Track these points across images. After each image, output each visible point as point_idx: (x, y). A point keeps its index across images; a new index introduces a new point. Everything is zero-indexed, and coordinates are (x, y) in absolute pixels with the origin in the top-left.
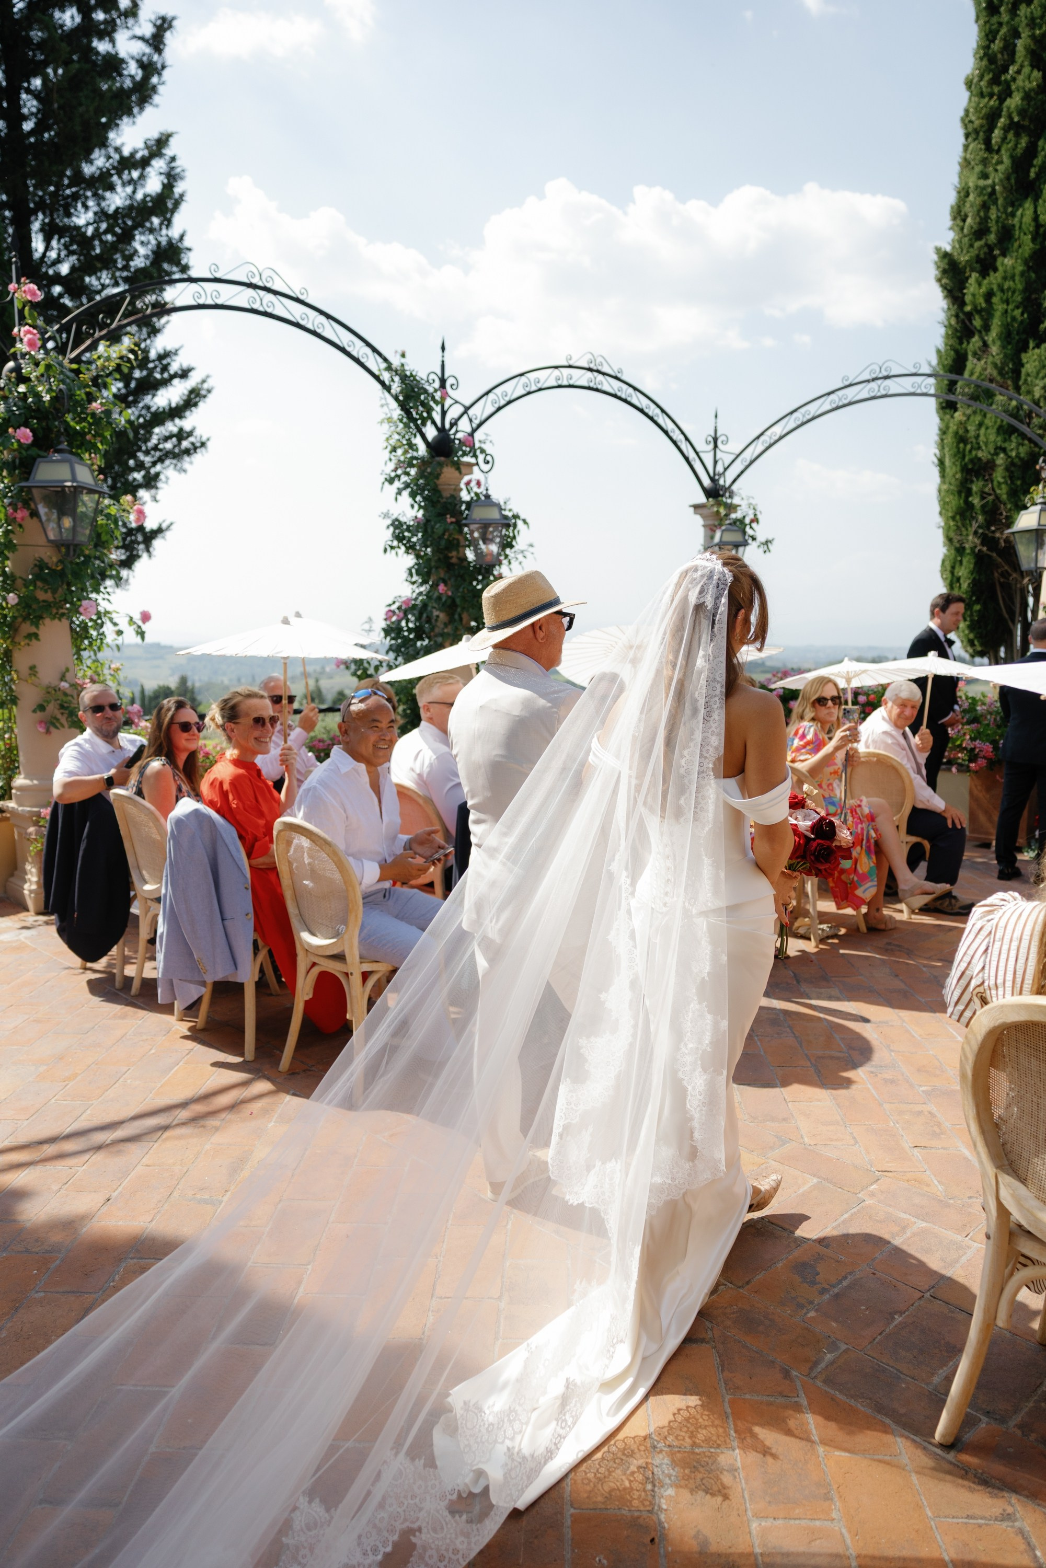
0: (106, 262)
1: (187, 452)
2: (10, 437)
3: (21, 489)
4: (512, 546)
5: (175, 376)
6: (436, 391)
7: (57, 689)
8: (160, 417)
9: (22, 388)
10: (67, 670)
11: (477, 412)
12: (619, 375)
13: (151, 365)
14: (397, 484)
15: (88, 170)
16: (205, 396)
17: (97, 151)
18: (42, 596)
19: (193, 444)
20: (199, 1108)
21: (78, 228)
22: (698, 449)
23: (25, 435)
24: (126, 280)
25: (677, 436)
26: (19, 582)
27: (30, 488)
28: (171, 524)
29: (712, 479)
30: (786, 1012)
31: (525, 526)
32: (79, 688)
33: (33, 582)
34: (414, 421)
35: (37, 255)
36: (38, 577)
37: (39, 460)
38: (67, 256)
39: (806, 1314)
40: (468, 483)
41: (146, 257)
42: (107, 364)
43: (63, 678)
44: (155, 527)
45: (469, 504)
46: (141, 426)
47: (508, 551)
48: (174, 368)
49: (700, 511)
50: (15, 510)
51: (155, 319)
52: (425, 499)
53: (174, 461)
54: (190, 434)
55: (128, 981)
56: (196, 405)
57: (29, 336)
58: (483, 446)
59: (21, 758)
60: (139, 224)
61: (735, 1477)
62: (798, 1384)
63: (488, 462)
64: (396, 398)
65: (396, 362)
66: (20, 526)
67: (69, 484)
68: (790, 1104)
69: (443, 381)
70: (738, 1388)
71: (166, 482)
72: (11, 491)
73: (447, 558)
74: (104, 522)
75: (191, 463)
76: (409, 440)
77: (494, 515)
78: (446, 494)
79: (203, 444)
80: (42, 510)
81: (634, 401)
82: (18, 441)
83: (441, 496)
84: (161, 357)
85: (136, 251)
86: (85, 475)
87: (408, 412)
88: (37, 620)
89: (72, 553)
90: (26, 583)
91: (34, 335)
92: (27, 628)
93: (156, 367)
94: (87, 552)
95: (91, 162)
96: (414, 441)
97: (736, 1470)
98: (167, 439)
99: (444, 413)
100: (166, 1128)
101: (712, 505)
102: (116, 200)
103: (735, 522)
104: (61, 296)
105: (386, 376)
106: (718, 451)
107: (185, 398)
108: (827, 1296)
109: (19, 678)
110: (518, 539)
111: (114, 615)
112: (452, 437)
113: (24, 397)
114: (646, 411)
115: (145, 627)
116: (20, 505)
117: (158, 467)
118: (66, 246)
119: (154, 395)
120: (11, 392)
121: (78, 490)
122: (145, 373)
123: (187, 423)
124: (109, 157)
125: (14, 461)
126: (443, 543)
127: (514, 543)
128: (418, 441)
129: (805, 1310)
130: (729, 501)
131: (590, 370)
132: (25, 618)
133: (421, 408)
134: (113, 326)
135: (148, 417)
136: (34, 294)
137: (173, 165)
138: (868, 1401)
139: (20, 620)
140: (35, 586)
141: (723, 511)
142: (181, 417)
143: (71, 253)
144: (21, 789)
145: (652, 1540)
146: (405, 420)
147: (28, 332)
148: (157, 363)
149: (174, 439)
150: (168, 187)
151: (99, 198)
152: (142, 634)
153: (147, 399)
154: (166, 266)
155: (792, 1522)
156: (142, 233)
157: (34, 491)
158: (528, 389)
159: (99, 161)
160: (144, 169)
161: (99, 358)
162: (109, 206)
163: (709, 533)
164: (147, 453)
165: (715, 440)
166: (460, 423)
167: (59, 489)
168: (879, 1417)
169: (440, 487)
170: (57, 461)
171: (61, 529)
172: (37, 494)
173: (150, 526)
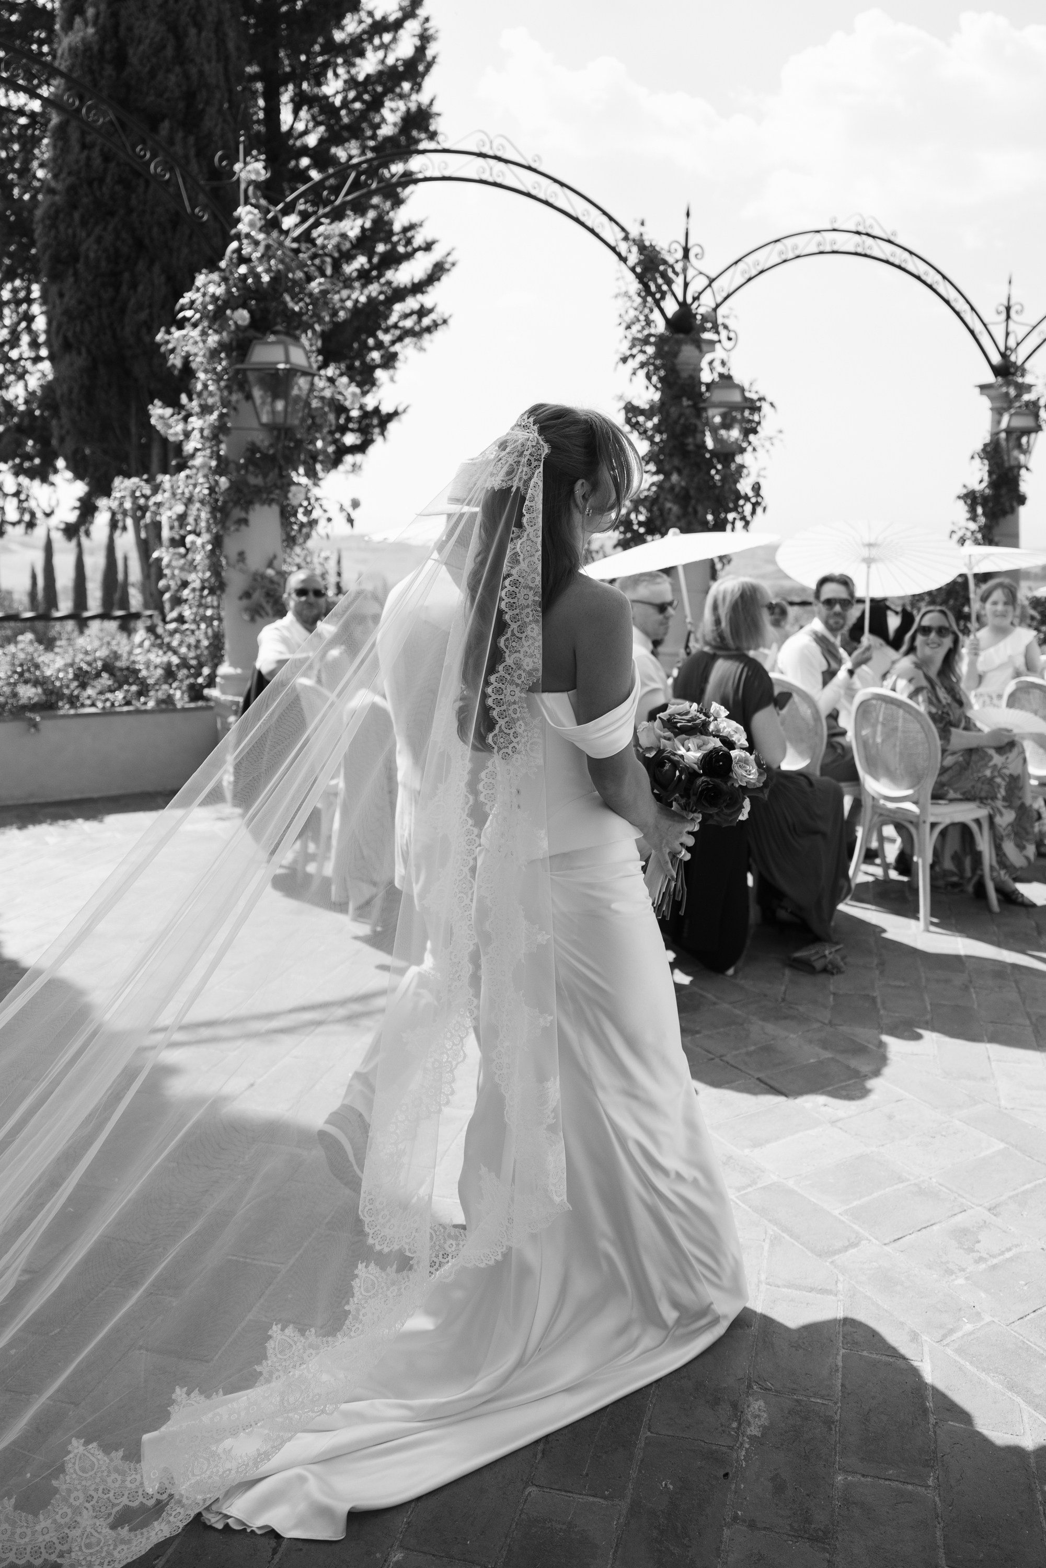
0: (354, 131)
1: (428, 330)
2: (228, 318)
3: (237, 372)
4: (755, 432)
5: (420, 249)
6: (677, 261)
7: (263, 576)
8: (399, 294)
9: (243, 269)
10: (275, 557)
11: (724, 285)
12: (892, 239)
13: (395, 239)
14: (633, 364)
15: (339, 36)
16: (448, 270)
17: (349, 16)
18: (255, 480)
19: (434, 321)
20: (356, 1007)
21: (326, 97)
22: (986, 321)
23: (242, 316)
24: (373, 149)
25: (961, 305)
26: (232, 467)
27: (245, 370)
28: (407, 407)
29: (1004, 356)
30: (1015, 966)
31: (772, 409)
32: (284, 575)
33: (245, 466)
34: (653, 295)
35: (285, 128)
36: (250, 460)
37: (255, 342)
38: (314, 127)
39: (953, 1280)
40: (711, 363)
41: (395, 125)
42: (326, 242)
43: (270, 565)
44: (391, 410)
45: (708, 386)
46: (382, 303)
47: (752, 437)
48: (418, 241)
49: (987, 391)
50: (230, 393)
51: (399, 190)
52: (661, 379)
53: (414, 339)
54: (431, 311)
55: (308, 877)
56: (438, 279)
57: (250, 217)
58: (727, 322)
59: (227, 646)
60: (389, 90)
61: (831, 1429)
62: (926, 1349)
63: (730, 339)
64: (633, 269)
65: (634, 233)
66: (235, 409)
67: (281, 366)
68: (993, 1064)
69: (686, 251)
70: (857, 1343)
71: (405, 362)
72: (227, 373)
73: (683, 445)
74: (319, 405)
75: (431, 341)
76: (646, 316)
77: (736, 397)
78: (685, 375)
79: (445, 322)
80: (257, 393)
81: (910, 267)
82: (236, 323)
83: (678, 377)
84: (405, 230)
85: (383, 120)
86: (298, 357)
87: (646, 287)
88: (247, 505)
89: (283, 436)
90: (239, 467)
91: (255, 215)
92: (237, 513)
93: (399, 241)
94: (299, 436)
95: (342, 28)
96: (652, 317)
97: (833, 1422)
98: (406, 316)
99: (686, 285)
100: (319, 1023)
101: (1001, 386)
102: (368, 65)
103: (1027, 404)
104: (308, 168)
105: (623, 247)
106: (1010, 322)
107: (429, 272)
108: (983, 1266)
109: (227, 563)
110: (763, 423)
111: (324, 502)
112: (694, 312)
113: (244, 278)
114: (924, 277)
115: (354, 515)
116: (235, 387)
117: (397, 348)
118: (314, 118)
119: (397, 270)
120: (232, 273)
121: (293, 372)
122: (389, 247)
123: (427, 299)
124: (360, 22)
125: (231, 343)
126: (678, 429)
127: (759, 429)
128: (656, 316)
129: (954, 1277)
130: (1020, 380)
131: (858, 233)
132: (236, 503)
133: (660, 281)
134: (338, 202)
135: (389, 292)
136: (258, 173)
137: (427, 25)
138: (1002, 1377)
139: (230, 505)
140: (247, 471)
141: (1012, 392)
142: (423, 293)
143: (317, 124)
144: (225, 677)
145: (726, 1475)
146: (643, 294)
147: (250, 212)
148: (401, 236)
149: (415, 317)
150: (420, 51)
152: (350, 521)
153: (390, 275)
154: (415, 133)
155: (881, 1482)
156: (392, 100)
157: (249, 374)
158: (784, 257)
159: (351, 26)
160: (396, 32)
161: (319, 236)
162: (358, 73)
163: (997, 417)
164: (387, 331)
165: (1008, 309)
166: (702, 297)
167: (273, 372)
168: (1010, 1394)
169: (679, 367)
170: (273, 343)
171: (274, 412)
172: (251, 377)
173: (386, 409)
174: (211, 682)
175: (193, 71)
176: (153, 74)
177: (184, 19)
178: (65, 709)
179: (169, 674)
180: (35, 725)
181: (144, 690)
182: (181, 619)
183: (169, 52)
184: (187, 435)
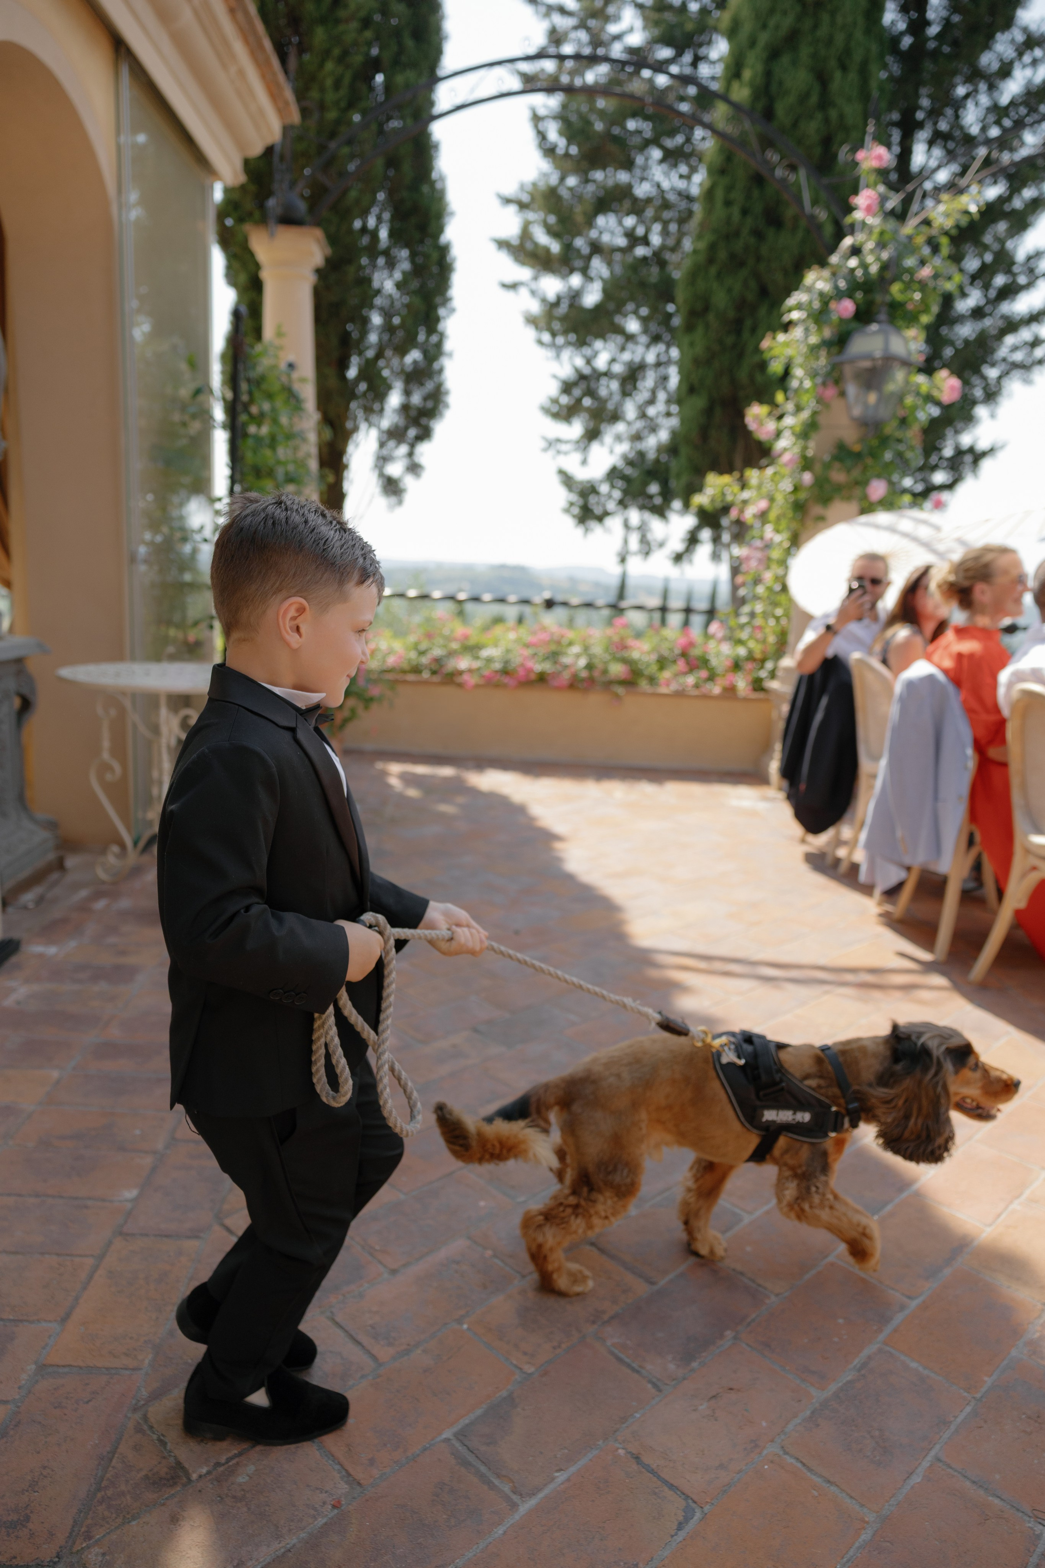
1: (1039, 363)
2: (833, 312)
3: (835, 366)
8: (1014, 325)
9: (854, 262)
13: (1017, 269)
15: (987, 61)
17: (1001, 35)
18: (838, 477)
21: (964, 129)
23: (847, 307)
26: (817, 463)
27: (841, 364)
33: (830, 462)
36: (836, 457)
37: (856, 333)
38: (948, 162)
41: (1033, 149)
44: (988, 447)
46: (992, 336)
50: (825, 389)
51: (1028, 216)
53: (1023, 373)
55: (838, 859)
57: (868, 202)
60: (1032, 113)
66: (828, 405)
67: (879, 355)
72: (825, 369)
80: (852, 389)
82: (839, 316)
84: (1030, 259)
85: (1023, 143)
86: (899, 347)
88: (827, 502)
90: (824, 463)
91: (873, 200)
92: (816, 510)
93: (1021, 271)
95: (992, 51)
98: (1015, 349)
113: (853, 270)
116: (831, 383)
117: (1003, 383)
119: (1014, 301)
120: (842, 267)
121: (890, 361)
122: (1009, 278)
124: (1013, 39)
125: (832, 339)
132: (817, 499)
135: (1003, 324)
139: (811, 501)
140: (832, 468)
144: (786, 670)
147: (868, 198)
148: (1024, 266)
149: (1027, 349)
151: (992, 87)
157: (847, 366)
159: (1003, 46)
162: (1002, 97)
164: (994, 365)
167: (871, 364)
170: (875, 333)
171: (866, 405)
172: (848, 370)
173: (982, 445)
174: (773, 675)
175: (833, 114)
176: (795, 124)
177: (833, 63)
178: (644, 685)
179: (736, 666)
180: (617, 696)
181: (712, 678)
182: (752, 615)
183: (814, 99)
184: (778, 434)
